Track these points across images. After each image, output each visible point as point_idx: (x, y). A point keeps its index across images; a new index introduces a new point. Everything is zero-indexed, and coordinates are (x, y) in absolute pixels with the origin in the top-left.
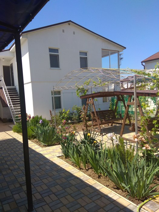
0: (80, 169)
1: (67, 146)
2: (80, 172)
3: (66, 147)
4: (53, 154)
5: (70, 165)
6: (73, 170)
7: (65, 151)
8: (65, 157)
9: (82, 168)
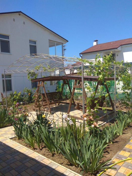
0: (34, 149)
1: (20, 127)
2: (35, 152)
3: (19, 129)
4: (5, 136)
5: (24, 146)
6: (27, 152)
7: (18, 133)
8: (18, 138)
9: (36, 148)
